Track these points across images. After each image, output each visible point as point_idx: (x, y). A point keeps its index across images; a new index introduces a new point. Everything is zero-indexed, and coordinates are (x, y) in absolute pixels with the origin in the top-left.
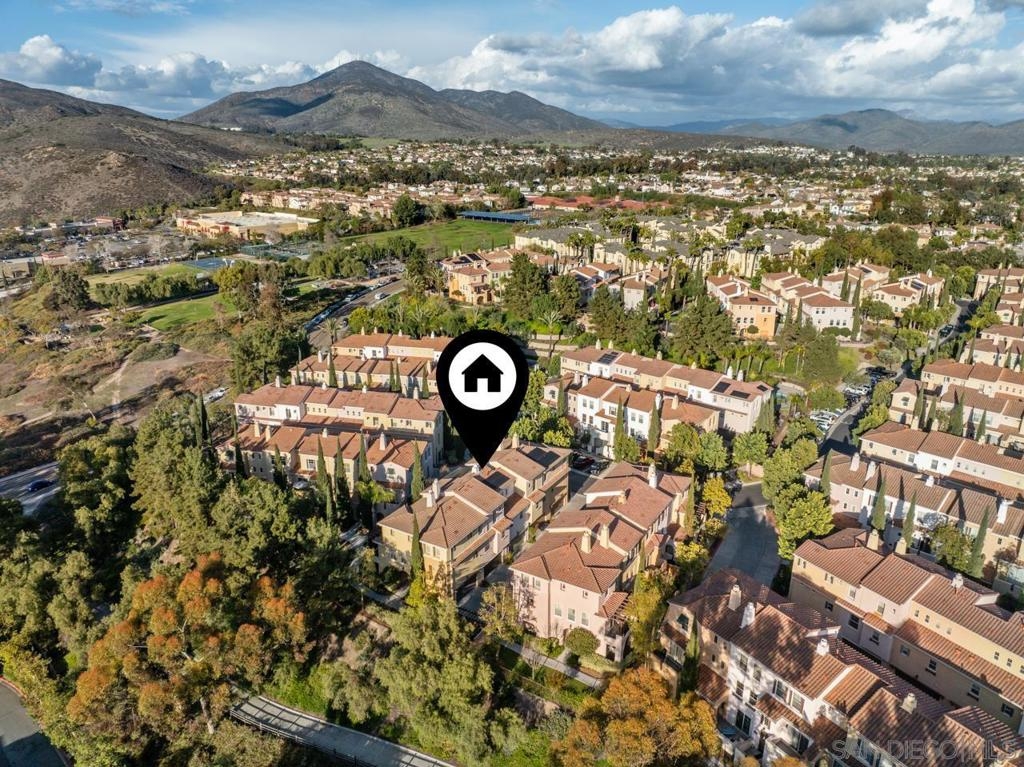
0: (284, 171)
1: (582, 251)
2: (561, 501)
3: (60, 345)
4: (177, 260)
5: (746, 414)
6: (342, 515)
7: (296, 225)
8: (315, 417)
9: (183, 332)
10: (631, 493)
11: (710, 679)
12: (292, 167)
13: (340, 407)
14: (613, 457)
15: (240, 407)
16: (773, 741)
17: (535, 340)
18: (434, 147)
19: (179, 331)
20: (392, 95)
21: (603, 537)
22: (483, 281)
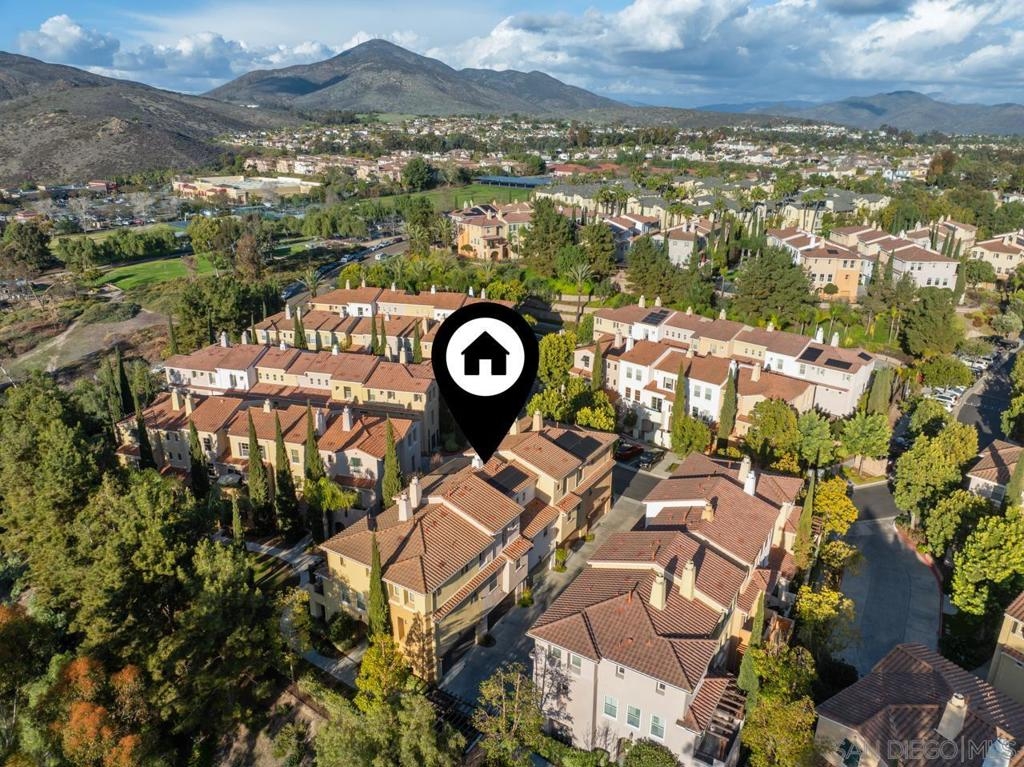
0: (295, 141)
1: (612, 208)
2: (601, 507)
3: (5, 305)
4: (164, 221)
5: (846, 390)
6: (285, 525)
7: (298, 188)
8: (269, 386)
9: (148, 292)
10: (719, 502)
12: (303, 138)
13: (302, 373)
14: (668, 445)
15: (172, 372)
17: (560, 302)
18: (452, 121)
19: (144, 291)
20: (411, 73)
21: (686, 582)
22: (498, 233)
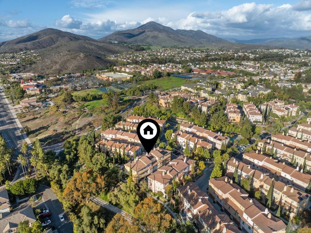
0: (127, 58)
2: (168, 162)
3: (66, 112)
4: (95, 88)
5: (220, 145)
6: (119, 162)
7: (127, 77)
8: (118, 138)
9: (94, 110)
10: (179, 163)
11: (182, 204)
12: (129, 57)
13: (123, 136)
16: (188, 217)
17: (178, 119)
19: (93, 110)
20: (161, 32)
21: (168, 173)
22: (167, 101)
